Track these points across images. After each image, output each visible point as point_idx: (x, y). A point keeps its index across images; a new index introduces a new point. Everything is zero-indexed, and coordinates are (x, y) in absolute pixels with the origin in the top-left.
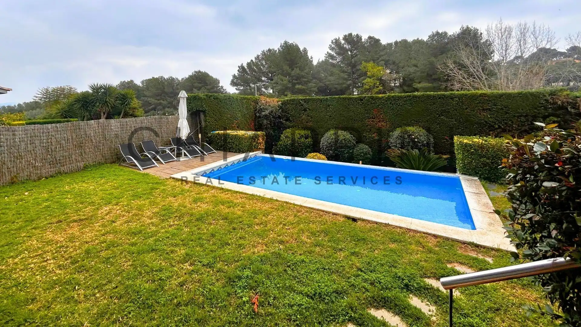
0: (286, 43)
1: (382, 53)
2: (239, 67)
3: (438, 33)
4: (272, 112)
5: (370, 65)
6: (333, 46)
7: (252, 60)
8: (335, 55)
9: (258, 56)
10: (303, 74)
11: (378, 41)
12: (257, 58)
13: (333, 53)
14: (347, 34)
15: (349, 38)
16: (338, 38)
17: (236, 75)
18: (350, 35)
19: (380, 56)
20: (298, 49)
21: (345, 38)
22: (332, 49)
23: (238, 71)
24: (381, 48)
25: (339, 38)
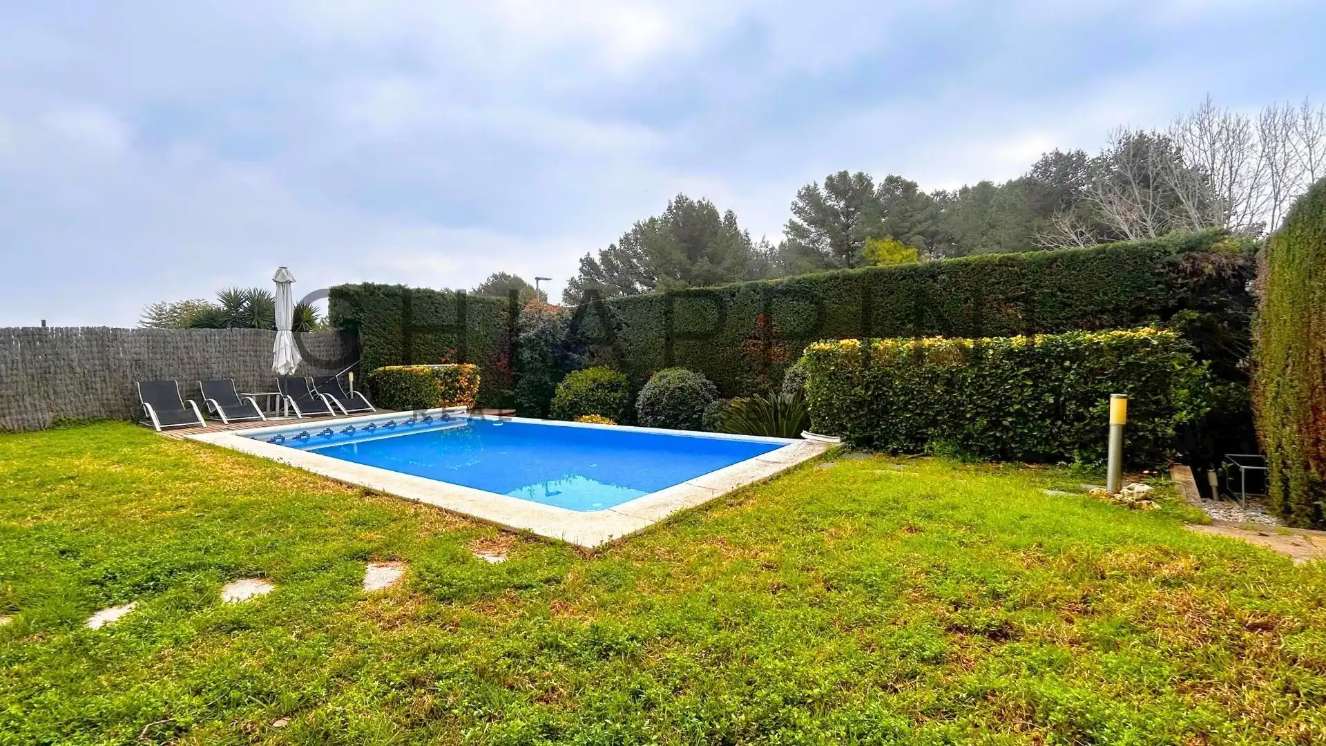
0: (680, 200)
1: (919, 217)
2: (581, 261)
3: (1058, 155)
4: (543, 332)
5: (885, 245)
6: (801, 204)
7: (612, 246)
8: (805, 225)
9: (627, 236)
10: (720, 270)
11: (910, 187)
12: (625, 240)
13: (799, 221)
14: (835, 174)
15: (838, 185)
16: (812, 185)
17: (577, 279)
18: (844, 175)
19: (914, 224)
20: (713, 214)
21: (831, 184)
22: (799, 211)
23: (581, 270)
24: (919, 205)
25: (815, 184)
